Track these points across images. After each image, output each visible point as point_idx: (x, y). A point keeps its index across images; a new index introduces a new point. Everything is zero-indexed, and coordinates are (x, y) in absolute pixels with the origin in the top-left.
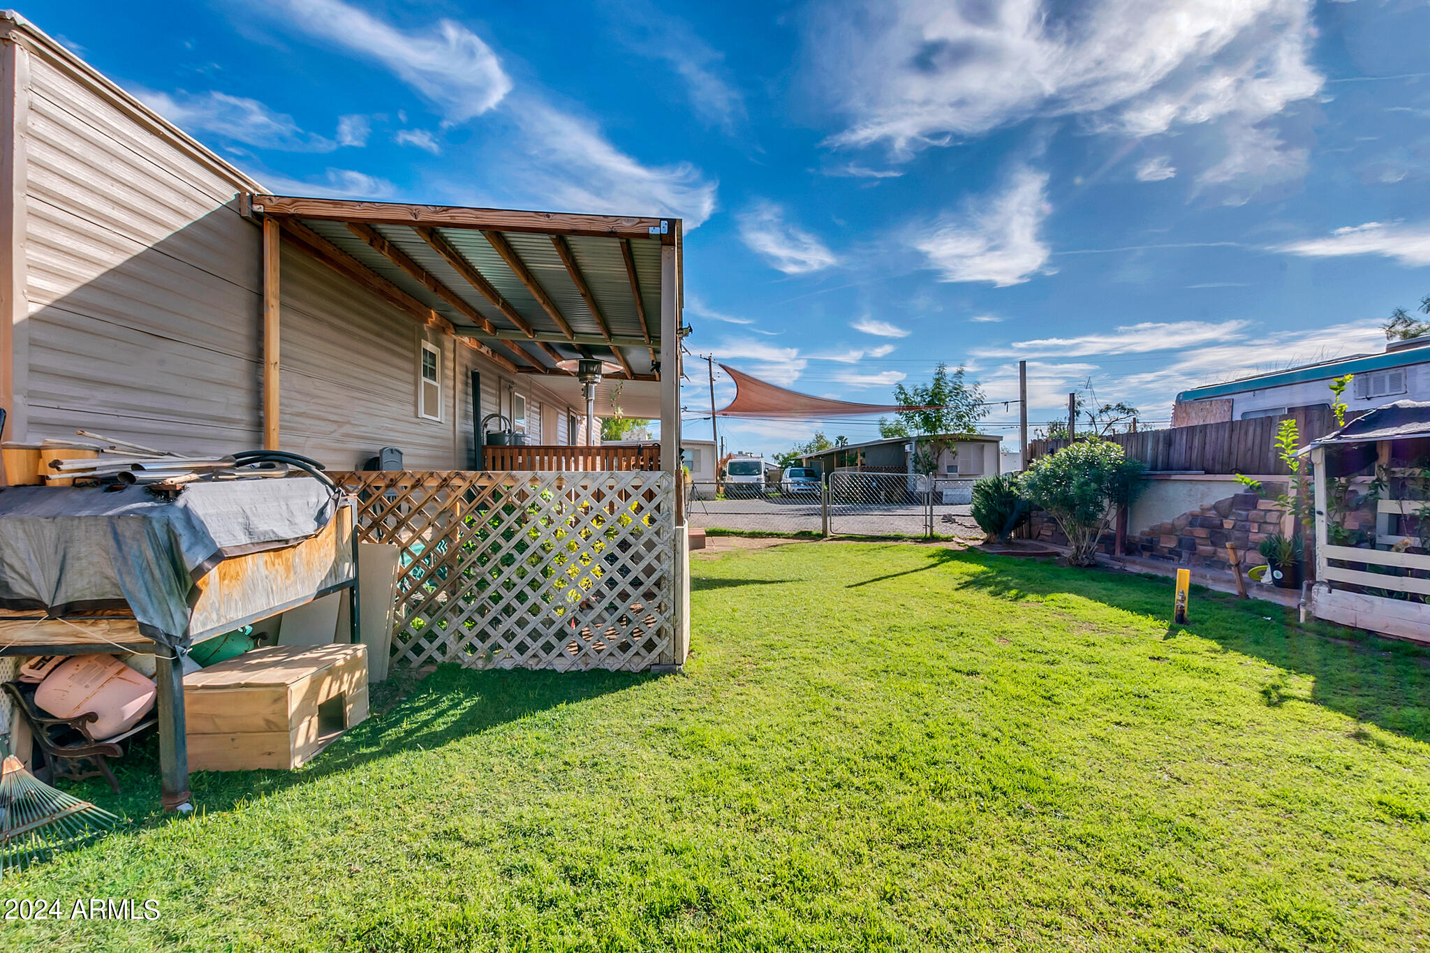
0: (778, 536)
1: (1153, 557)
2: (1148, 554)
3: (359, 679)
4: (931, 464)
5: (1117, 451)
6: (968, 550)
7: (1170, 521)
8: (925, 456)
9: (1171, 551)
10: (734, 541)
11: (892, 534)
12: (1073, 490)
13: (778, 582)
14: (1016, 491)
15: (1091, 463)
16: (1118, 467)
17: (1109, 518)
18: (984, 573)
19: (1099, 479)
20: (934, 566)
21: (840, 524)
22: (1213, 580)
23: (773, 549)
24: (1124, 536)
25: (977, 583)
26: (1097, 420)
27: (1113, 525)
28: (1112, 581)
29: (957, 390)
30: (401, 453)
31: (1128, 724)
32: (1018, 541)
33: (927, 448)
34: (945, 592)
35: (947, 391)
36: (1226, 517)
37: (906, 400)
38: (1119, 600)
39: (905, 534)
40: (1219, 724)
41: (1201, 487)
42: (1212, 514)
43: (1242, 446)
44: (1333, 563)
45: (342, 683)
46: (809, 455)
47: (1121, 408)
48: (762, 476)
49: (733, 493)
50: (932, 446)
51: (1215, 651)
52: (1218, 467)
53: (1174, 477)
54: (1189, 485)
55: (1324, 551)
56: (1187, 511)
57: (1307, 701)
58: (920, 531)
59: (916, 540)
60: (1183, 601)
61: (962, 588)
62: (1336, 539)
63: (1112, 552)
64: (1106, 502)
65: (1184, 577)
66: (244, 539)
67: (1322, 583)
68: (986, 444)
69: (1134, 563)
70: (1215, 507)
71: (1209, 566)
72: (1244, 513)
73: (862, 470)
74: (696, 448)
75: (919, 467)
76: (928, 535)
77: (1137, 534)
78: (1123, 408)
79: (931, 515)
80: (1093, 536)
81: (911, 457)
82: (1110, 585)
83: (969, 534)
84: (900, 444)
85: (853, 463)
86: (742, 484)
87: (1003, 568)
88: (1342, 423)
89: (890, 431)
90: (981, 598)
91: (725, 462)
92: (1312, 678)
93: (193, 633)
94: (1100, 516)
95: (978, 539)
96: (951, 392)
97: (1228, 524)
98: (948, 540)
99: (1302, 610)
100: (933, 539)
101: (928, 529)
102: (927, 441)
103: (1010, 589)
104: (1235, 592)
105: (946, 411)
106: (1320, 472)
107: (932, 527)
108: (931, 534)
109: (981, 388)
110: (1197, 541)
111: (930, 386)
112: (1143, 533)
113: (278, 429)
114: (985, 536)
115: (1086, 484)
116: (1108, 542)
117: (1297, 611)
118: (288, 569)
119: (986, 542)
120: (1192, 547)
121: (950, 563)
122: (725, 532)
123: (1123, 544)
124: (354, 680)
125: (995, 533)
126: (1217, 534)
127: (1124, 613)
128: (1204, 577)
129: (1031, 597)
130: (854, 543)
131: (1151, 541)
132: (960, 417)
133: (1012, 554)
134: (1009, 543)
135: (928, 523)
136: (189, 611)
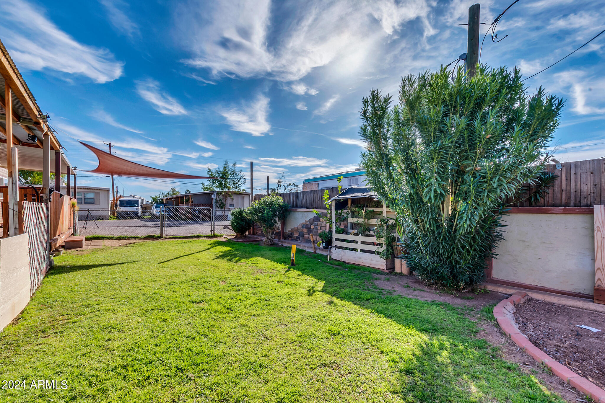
0: (135, 238)
1: (292, 240)
2: (290, 239)
4: (222, 203)
5: (281, 200)
6: (228, 241)
7: (297, 226)
8: (220, 200)
9: (297, 237)
10: (106, 242)
11: (196, 235)
12: (265, 215)
13: (120, 264)
14: (245, 215)
15: (271, 204)
16: (281, 206)
17: (278, 225)
18: (229, 250)
19: (274, 210)
20: (209, 249)
21: (170, 231)
22: (308, 247)
23: (128, 245)
24: (283, 232)
25: (224, 255)
26: (287, 189)
27: (280, 229)
28: (276, 250)
29: (233, 172)
31: (258, 315)
32: (249, 236)
33: (221, 197)
34: (208, 261)
35: (229, 173)
36: (312, 225)
37: (212, 175)
38: (276, 258)
39: (202, 235)
40: (290, 307)
41: (306, 214)
42: (308, 223)
43: (317, 199)
44: (337, 240)
46: (166, 198)
47: (294, 185)
48: (140, 207)
49: (121, 216)
50: (223, 196)
51: (299, 275)
52: (310, 206)
53: (298, 210)
54: (302, 213)
55: (335, 236)
56: (301, 222)
57: (320, 291)
58: (209, 233)
59: (207, 237)
60: (293, 257)
61: (216, 259)
62: (338, 232)
63: (279, 239)
64: (277, 219)
65: (294, 247)
67: (334, 247)
68: (245, 196)
69: (285, 242)
70: (309, 221)
71: (307, 242)
72: (316, 223)
73: (192, 205)
74: (97, 191)
75: (218, 205)
76: (213, 235)
77: (287, 232)
78: (295, 185)
79: (214, 226)
80: (273, 233)
81: (214, 200)
82: (275, 252)
83: (230, 234)
84: (209, 194)
85: (187, 201)
86: (127, 212)
87: (238, 248)
88: (340, 192)
89: (207, 188)
90: (223, 263)
91: (117, 200)
92: (324, 282)
94: (276, 225)
95: (233, 236)
96: (231, 173)
97: (312, 227)
98: (221, 236)
99: (329, 256)
100: (215, 236)
101: (213, 232)
102: (221, 193)
103: (235, 257)
104: (313, 251)
105: (229, 181)
106: (334, 208)
107: (214, 231)
108: (214, 234)
109: (242, 173)
110: (304, 233)
111: (222, 169)
112: (289, 231)
114: (235, 234)
115: (269, 212)
116: (278, 234)
117: (327, 257)
119: (236, 237)
120: (303, 236)
121: (217, 247)
122: (101, 237)
123: (283, 236)
125: (239, 233)
126: (310, 231)
127: (275, 263)
128: (305, 246)
129: (243, 260)
130: (176, 240)
131: (291, 234)
132: (235, 184)
133: (244, 241)
134: (245, 237)
135: (213, 230)
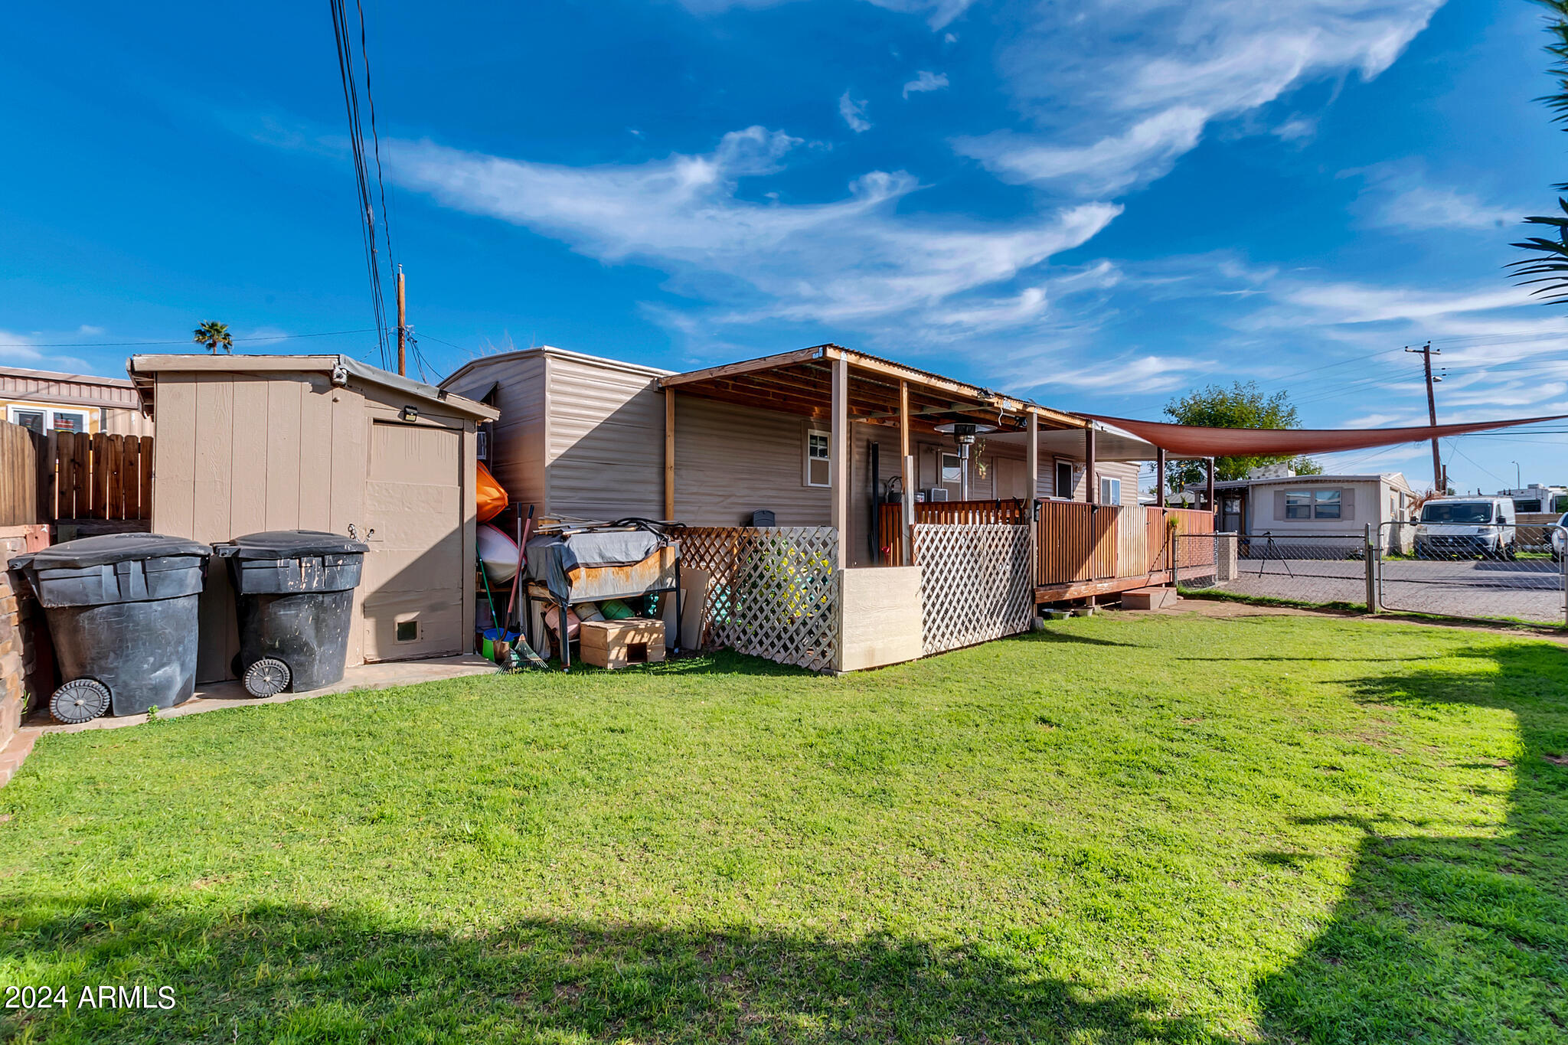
3: (655, 639)
30: (774, 514)
45: (643, 636)
48: (1492, 525)
66: (598, 560)
74: (1345, 486)
86: (1445, 538)
91: (1420, 505)
93: (570, 598)
113: (673, 504)
118: (627, 577)
124: (652, 638)
136: (569, 588)
